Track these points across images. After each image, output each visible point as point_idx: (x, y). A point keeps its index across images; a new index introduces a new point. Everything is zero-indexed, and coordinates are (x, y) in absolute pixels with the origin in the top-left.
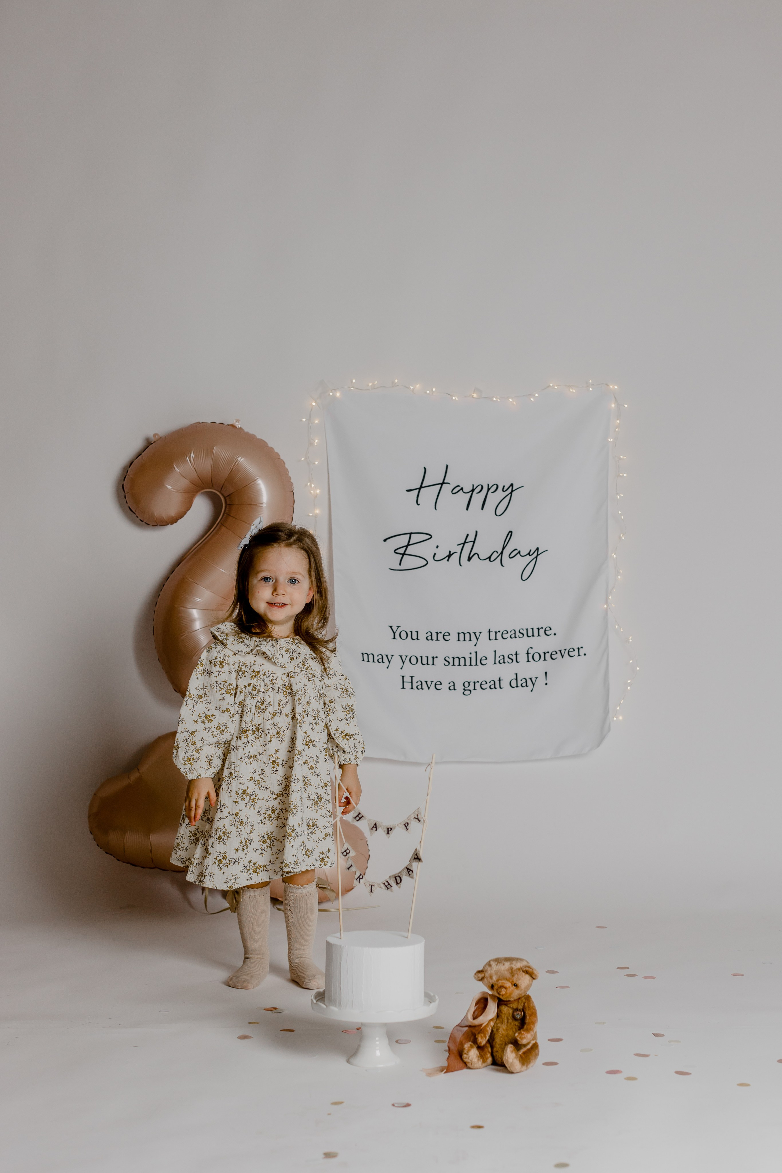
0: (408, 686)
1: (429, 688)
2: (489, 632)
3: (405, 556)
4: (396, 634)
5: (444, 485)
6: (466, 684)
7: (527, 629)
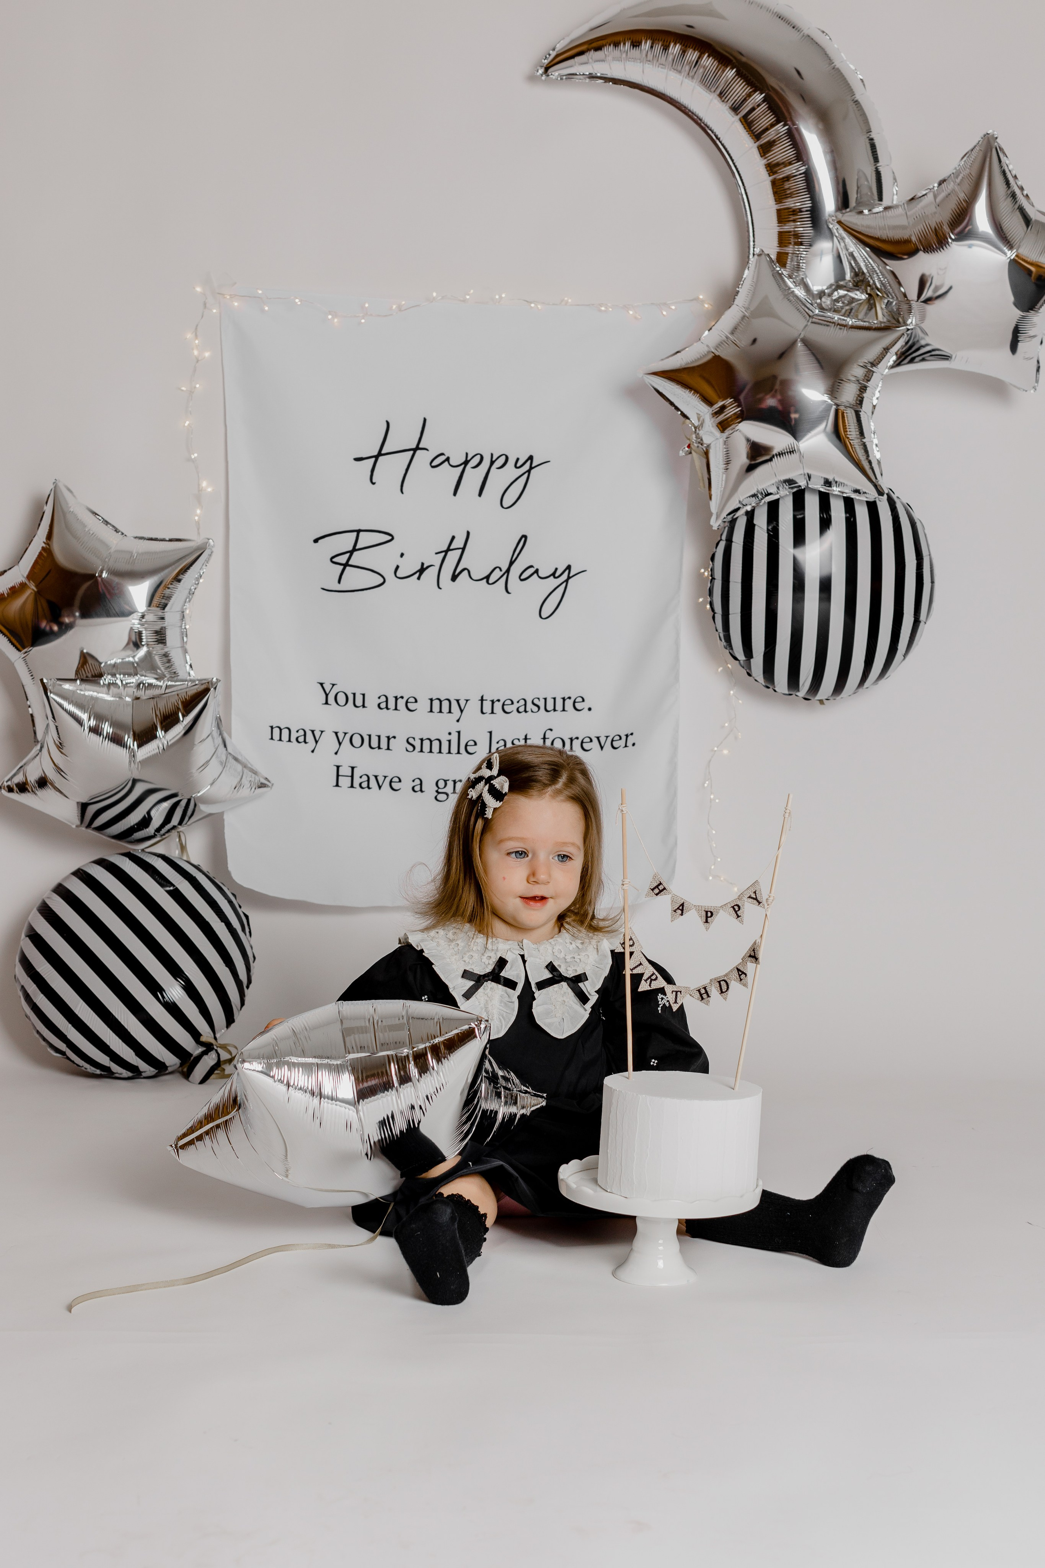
0: (345, 782)
1: (380, 787)
2: (482, 700)
3: (348, 568)
4: (329, 696)
5: (418, 452)
6: (441, 784)
7: (545, 699)
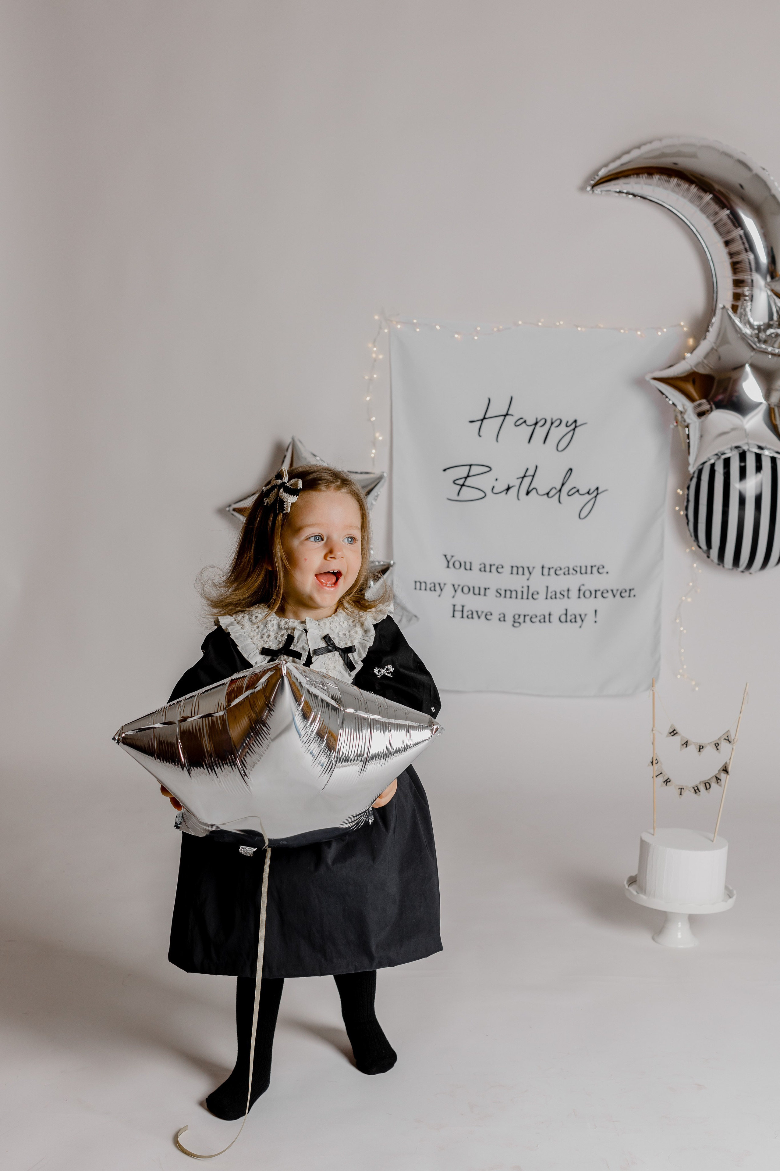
0: (458, 614)
1: (479, 617)
2: (543, 567)
3: (464, 488)
4: (450, 563)
5: (508, 417)
6: (517, 617)
7: (580, 566)
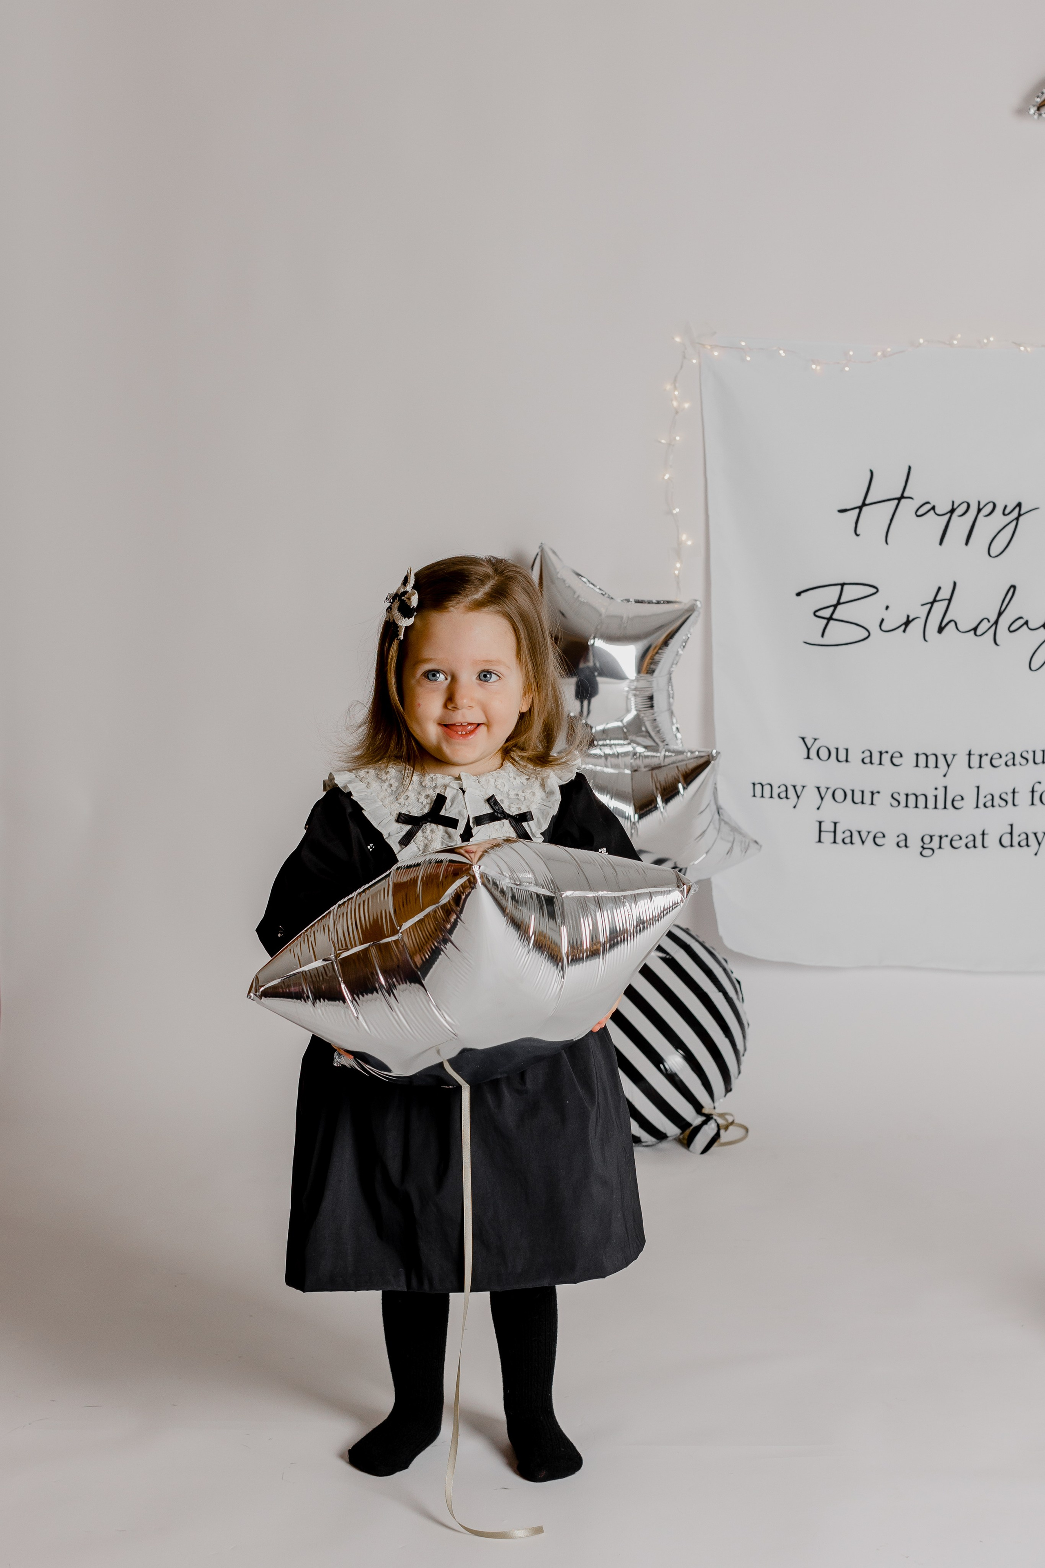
0: (827, 837)
1: (863, 842)
2: (970, 754)
3: (832, 622)
4: (811, 751)
5: (903, 501)
6: (927, 839)
7: (1034, 752)
